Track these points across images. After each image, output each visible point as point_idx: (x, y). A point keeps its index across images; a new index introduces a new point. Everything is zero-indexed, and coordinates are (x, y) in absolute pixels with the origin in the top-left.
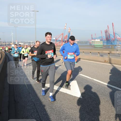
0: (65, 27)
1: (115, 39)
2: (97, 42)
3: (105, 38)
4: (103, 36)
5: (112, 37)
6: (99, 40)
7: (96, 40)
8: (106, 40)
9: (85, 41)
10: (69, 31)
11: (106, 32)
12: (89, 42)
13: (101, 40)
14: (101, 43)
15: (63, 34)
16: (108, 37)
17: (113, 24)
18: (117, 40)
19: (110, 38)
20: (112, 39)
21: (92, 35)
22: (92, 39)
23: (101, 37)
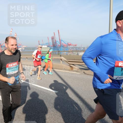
1: (61, 45)
2: (44, 48)
3: (51, 44)
4: (50, 43)
5: (58, 43)
6: (46, 46)
7: (44, 46)
8: (52, 46)
9: (32, 48)
10: (15, 36)
11: (53, 38)
13: (48, 46)
14: (48, 49)
16: (55, 43)
17: (58, 31)
18: (63, 46)
19: (56, 44)
20: (58, 45)
21: (39, 42)
23: (47, 43)
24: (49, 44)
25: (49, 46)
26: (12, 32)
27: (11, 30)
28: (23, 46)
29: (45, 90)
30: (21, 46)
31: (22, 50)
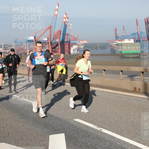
0: (56, 13)
2: (127, 44)
3: (144, 36)
4: (141, 32)
6: (132, 41)
7: (126, 41)
8: (146, 39)
9: (100, 44)
10: (64, 20)
12: (109, 46)
13: (137, 41)
14: (137, 48)
15: (50, 28)
21: (116, 30)
22: (117, 38)
23: (135, 34)
24: (139, 35)
25: (140, 41)
26: (57, 10)
27: (57, 7)
28: (82, 41)
29: (132, 145)
30: (76, 40)
31: (78, 50)
